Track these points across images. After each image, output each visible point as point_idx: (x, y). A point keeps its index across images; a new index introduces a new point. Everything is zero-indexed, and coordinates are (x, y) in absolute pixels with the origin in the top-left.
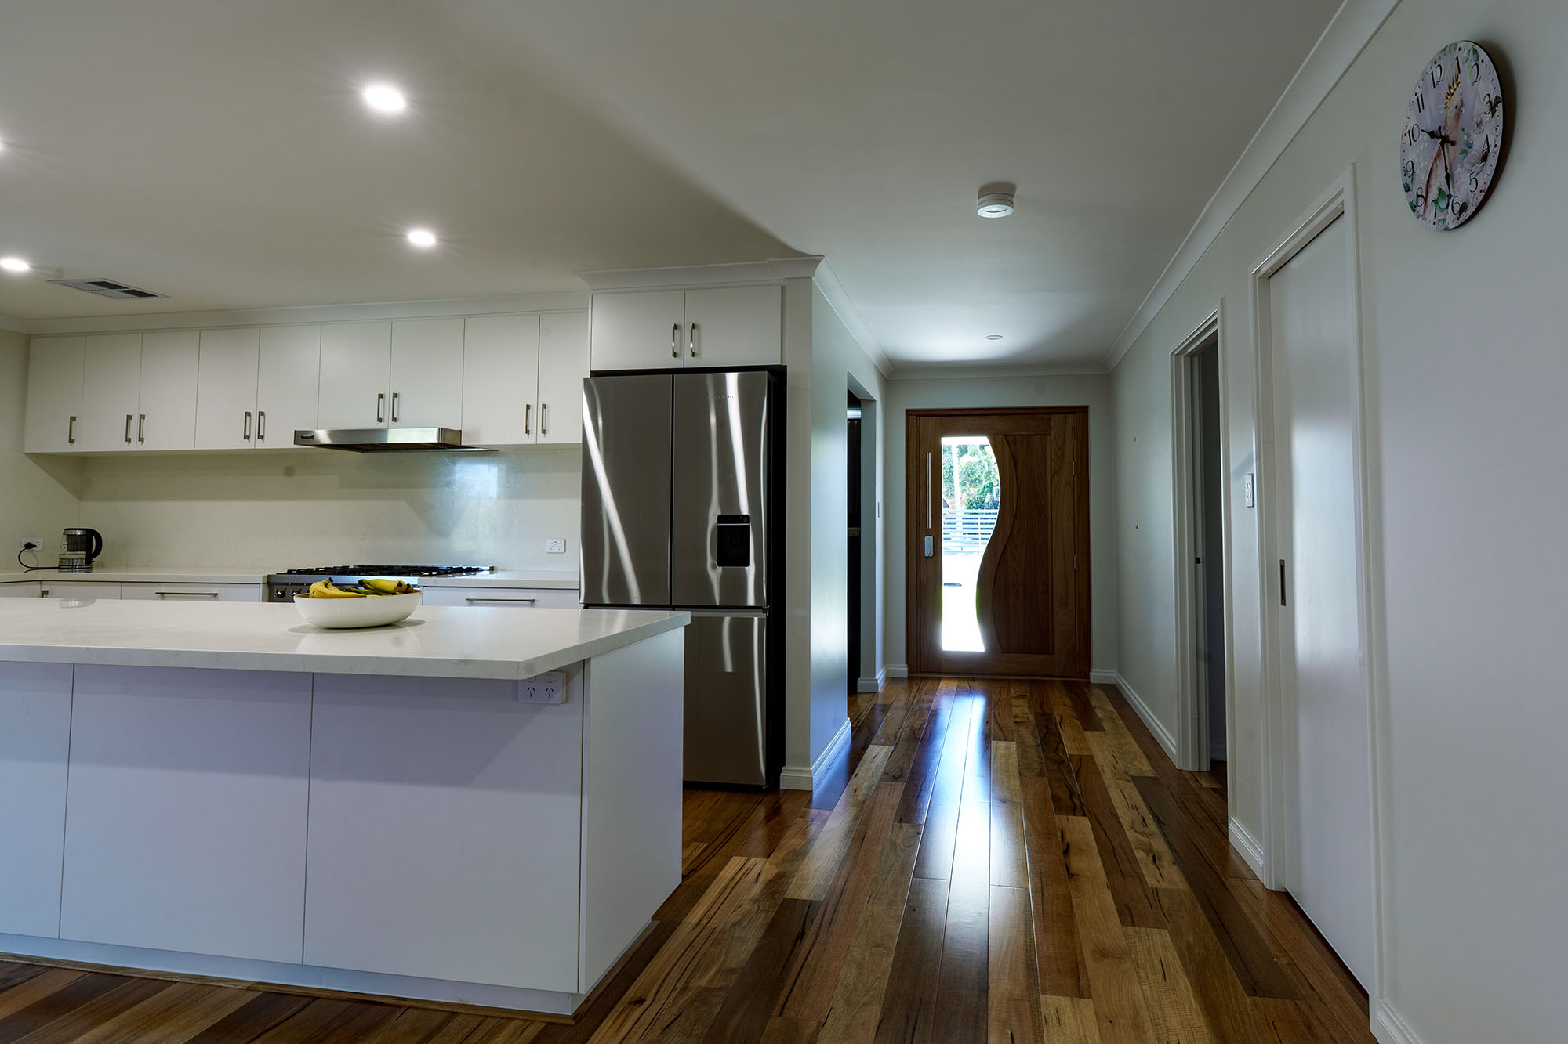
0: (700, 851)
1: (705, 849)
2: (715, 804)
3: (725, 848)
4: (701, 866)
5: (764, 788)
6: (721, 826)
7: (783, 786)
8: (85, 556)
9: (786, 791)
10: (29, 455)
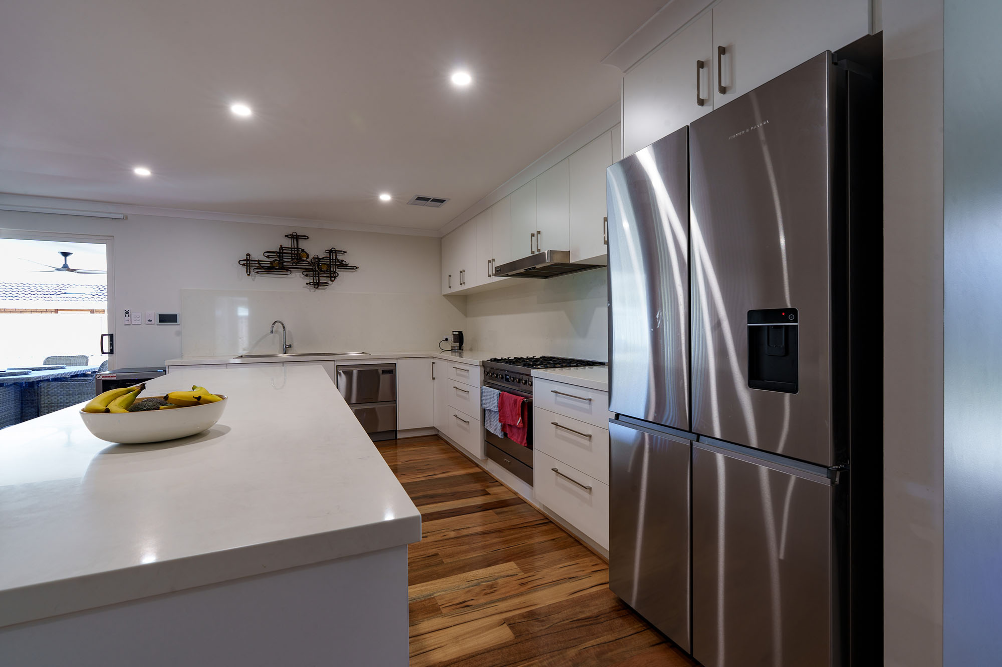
8: (458, 345)
10: (443, 295)
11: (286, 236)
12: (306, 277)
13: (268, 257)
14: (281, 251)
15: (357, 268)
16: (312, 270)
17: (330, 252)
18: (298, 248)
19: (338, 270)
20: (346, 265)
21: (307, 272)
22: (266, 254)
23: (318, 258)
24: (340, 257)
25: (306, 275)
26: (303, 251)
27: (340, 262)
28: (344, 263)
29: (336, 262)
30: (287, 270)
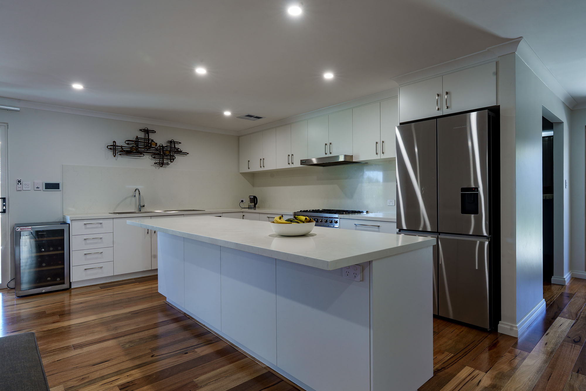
0: (449, 358)
1: (452, 357)
2: (461, 333)
3: (462, 360)
4: (448, 367)
5: (488, 330)
6: (462, 346)
7: (500, 331)
8: (254, 205)
9: (502, 334)
10: (241, 173)
11: (140, 130)
12: (153, 159)
13: (128, 144)
14: (137, 141)
15: (187, 154)
16: (158, 154)
17: (171, 142)
18: (148, 139)
19: (175, 154)
20: (181, 152)
21: (154, 155)
22: (127, 142)
23: (162, 146)
24: (177, 146)
25: (154, 158)
26: (152, 141)
27: (177, 150)
28: (179, 150)
29: (174, 149)
30: (141, 154)
